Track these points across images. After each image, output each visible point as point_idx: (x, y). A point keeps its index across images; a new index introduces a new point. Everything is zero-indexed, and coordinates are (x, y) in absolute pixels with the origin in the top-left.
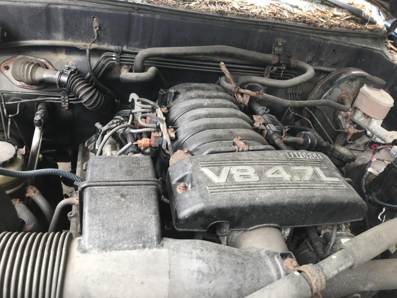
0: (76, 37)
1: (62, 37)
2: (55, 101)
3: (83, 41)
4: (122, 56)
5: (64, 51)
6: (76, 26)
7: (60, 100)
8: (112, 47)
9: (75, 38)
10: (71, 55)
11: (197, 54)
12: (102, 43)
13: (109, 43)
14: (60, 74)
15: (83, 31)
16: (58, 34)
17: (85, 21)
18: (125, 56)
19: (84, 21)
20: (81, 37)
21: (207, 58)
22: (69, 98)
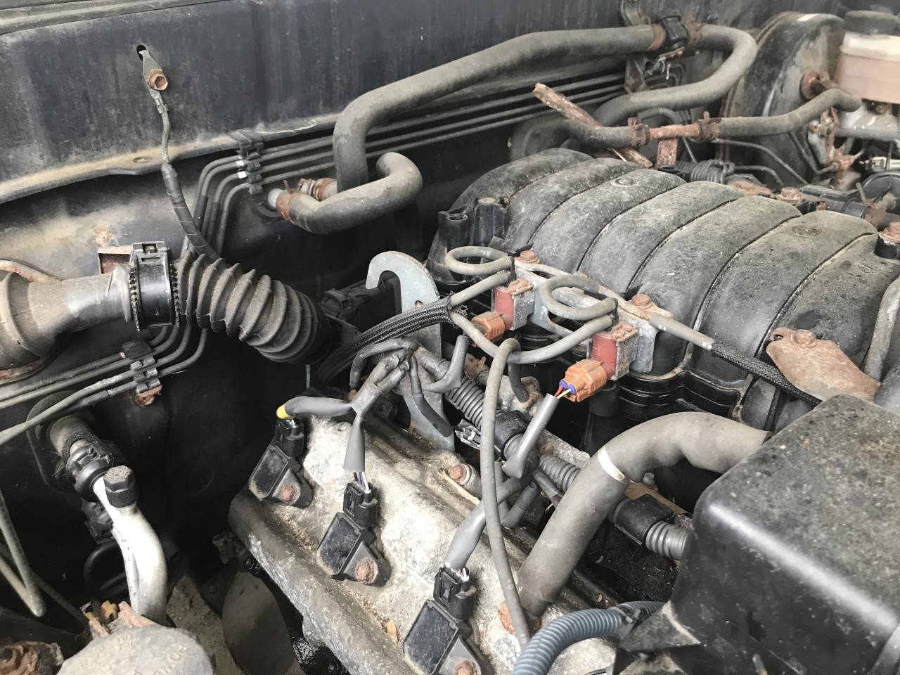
0: (94, 139)
1: (41, 156)
2: (111, 392)
3: (121, 149)
4: (266, 157)
5: (62, 205)
6: (86, 98)
7: (131, 379)
8: (223, 140)
9: (93, 147)
10: (89, 212)
11: (459, 85)
12: (185, 136)
13: (206, 127)
14: (132, 276)
15: (113, 112)
16: (26, 149)
17: (114, 71)
18: (273, 155)
19: (109, 70)
20: (112, 138)
21: (485, 87)
22: (157, 358)
